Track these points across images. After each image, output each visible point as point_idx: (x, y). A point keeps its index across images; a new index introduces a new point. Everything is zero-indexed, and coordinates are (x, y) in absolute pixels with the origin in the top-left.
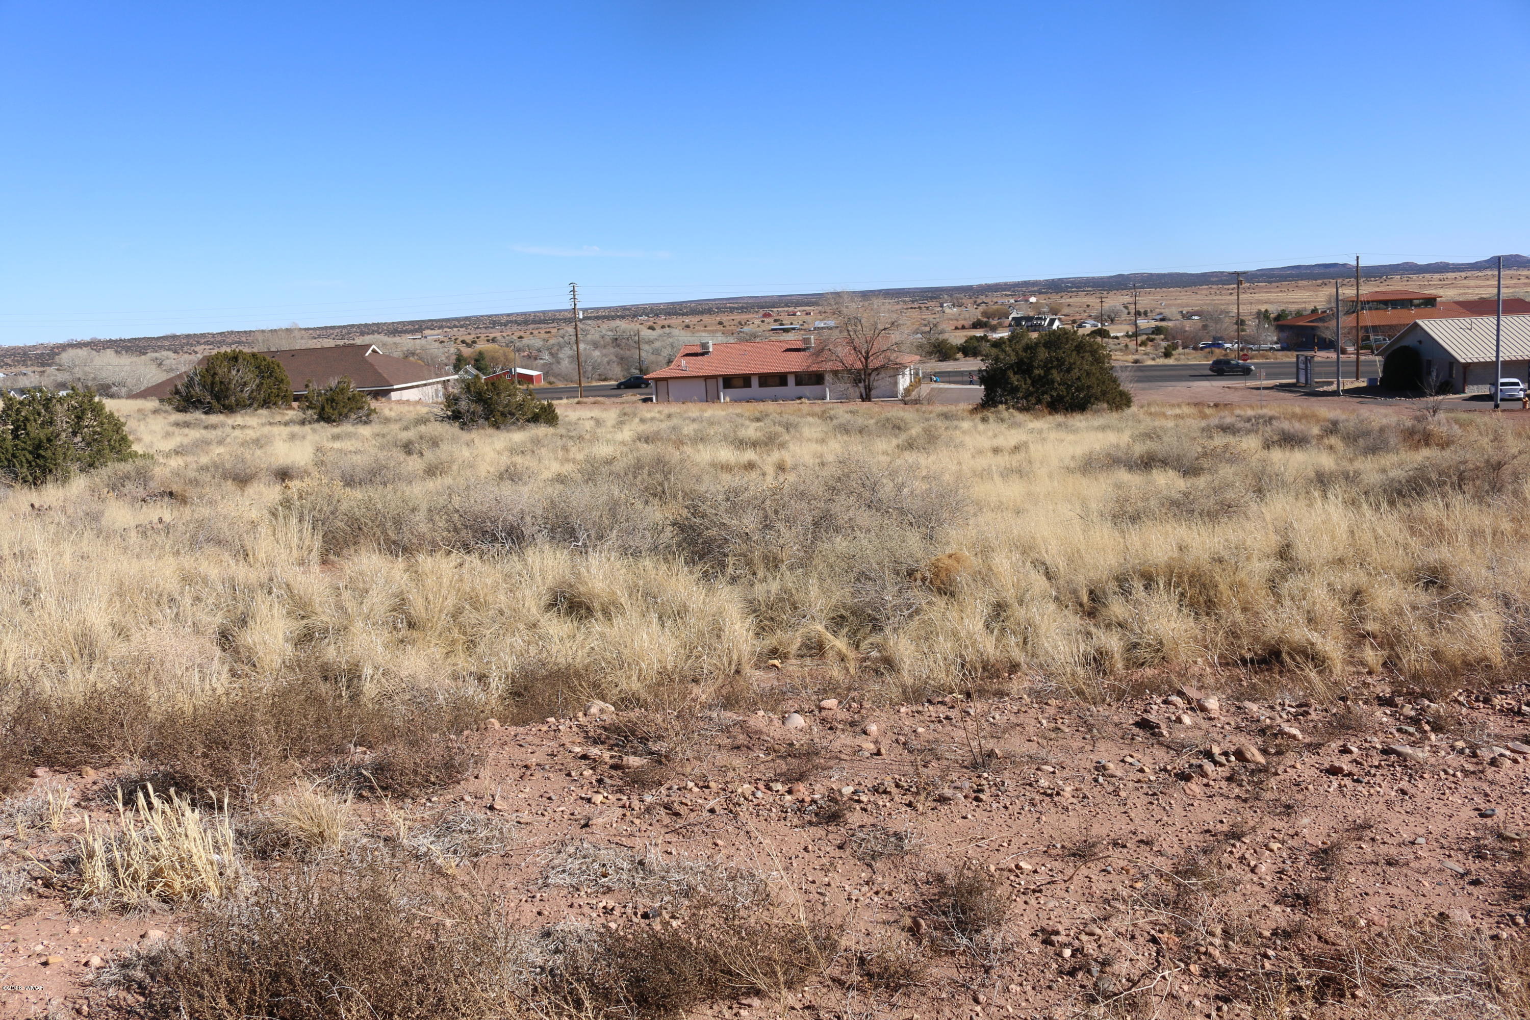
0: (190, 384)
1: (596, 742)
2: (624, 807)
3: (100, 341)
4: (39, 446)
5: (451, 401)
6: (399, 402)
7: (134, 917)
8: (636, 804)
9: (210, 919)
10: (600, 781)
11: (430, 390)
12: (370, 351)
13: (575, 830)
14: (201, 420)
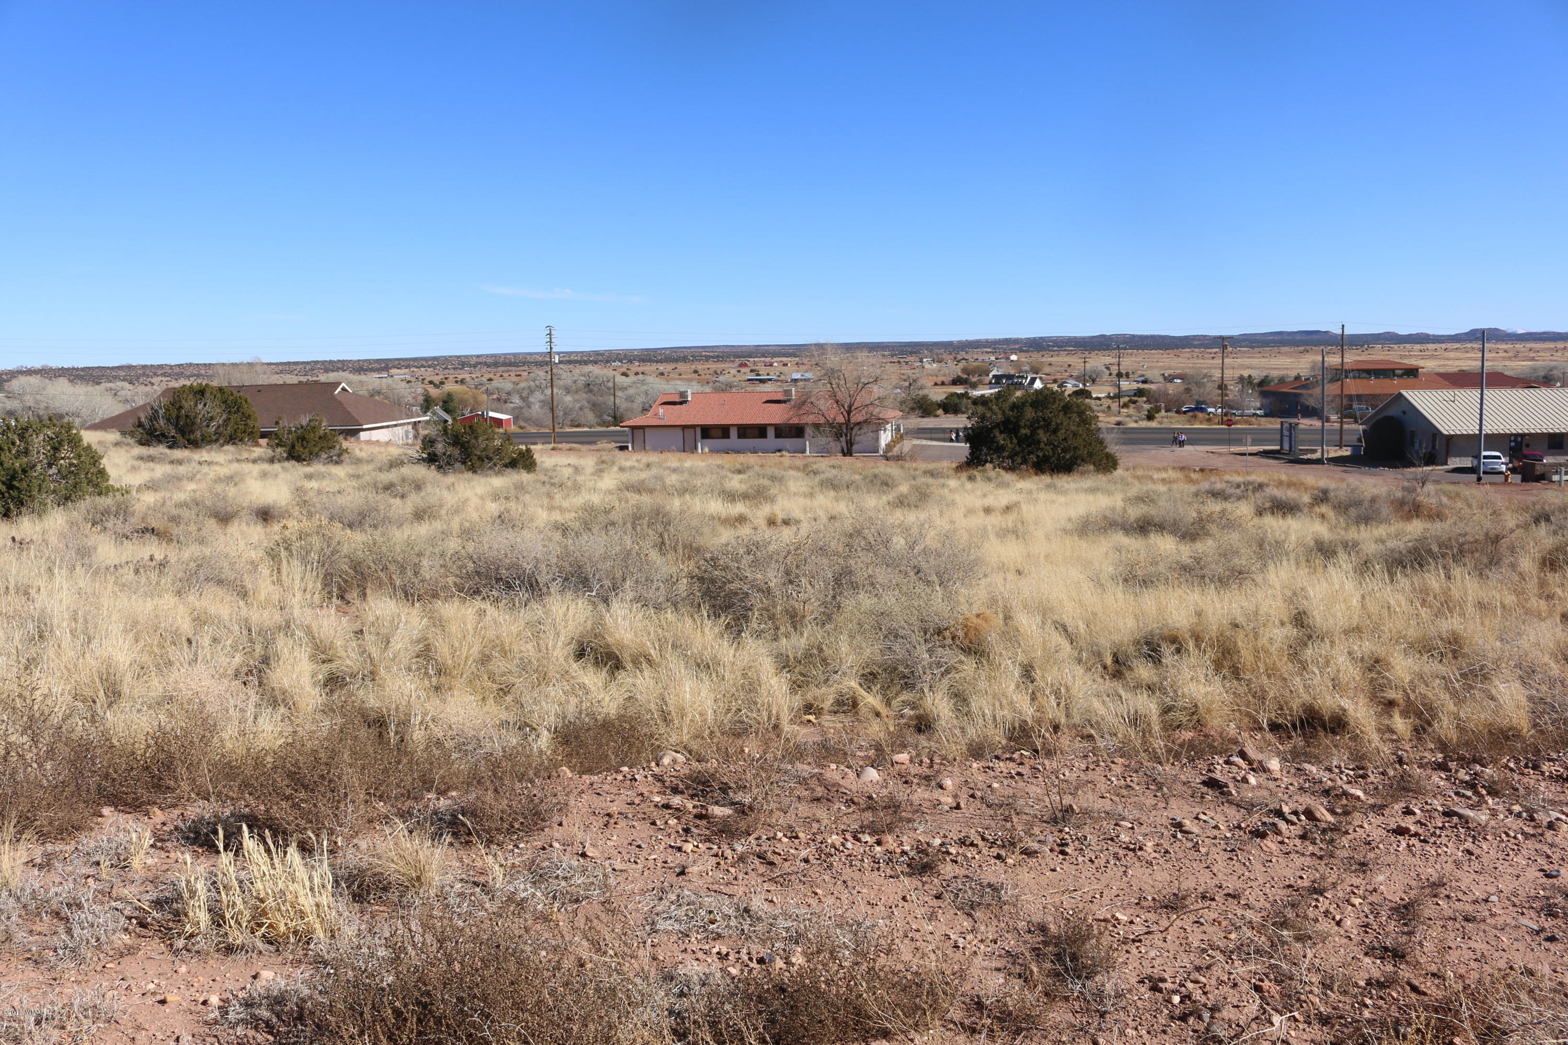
0: (154, 417)
1: (675, 791)
2: (716, 855)
3: (51, 369)
4: (13, 477)
5: (428, 442)
6: (369, 442)
7: (241, 957)
8: (728, 853)
9: (320, 962)
10: (687, 830)
11: (400, 431)
12: (339, 389)
13: (672, 878)
14: (166, 454)
